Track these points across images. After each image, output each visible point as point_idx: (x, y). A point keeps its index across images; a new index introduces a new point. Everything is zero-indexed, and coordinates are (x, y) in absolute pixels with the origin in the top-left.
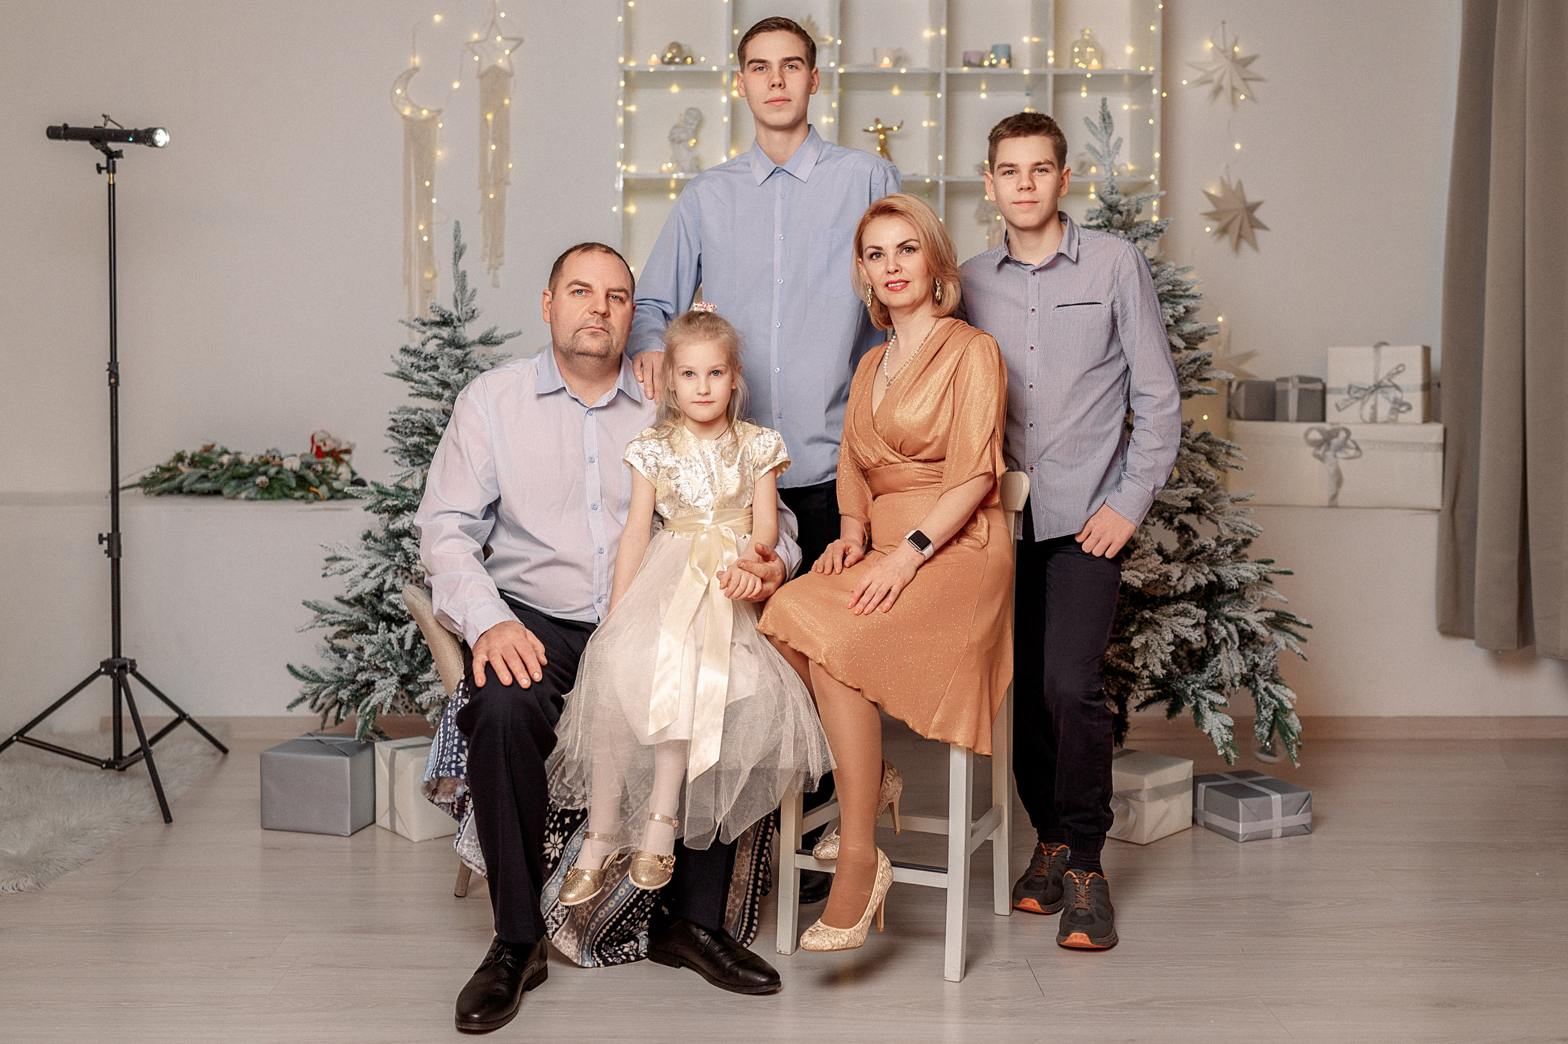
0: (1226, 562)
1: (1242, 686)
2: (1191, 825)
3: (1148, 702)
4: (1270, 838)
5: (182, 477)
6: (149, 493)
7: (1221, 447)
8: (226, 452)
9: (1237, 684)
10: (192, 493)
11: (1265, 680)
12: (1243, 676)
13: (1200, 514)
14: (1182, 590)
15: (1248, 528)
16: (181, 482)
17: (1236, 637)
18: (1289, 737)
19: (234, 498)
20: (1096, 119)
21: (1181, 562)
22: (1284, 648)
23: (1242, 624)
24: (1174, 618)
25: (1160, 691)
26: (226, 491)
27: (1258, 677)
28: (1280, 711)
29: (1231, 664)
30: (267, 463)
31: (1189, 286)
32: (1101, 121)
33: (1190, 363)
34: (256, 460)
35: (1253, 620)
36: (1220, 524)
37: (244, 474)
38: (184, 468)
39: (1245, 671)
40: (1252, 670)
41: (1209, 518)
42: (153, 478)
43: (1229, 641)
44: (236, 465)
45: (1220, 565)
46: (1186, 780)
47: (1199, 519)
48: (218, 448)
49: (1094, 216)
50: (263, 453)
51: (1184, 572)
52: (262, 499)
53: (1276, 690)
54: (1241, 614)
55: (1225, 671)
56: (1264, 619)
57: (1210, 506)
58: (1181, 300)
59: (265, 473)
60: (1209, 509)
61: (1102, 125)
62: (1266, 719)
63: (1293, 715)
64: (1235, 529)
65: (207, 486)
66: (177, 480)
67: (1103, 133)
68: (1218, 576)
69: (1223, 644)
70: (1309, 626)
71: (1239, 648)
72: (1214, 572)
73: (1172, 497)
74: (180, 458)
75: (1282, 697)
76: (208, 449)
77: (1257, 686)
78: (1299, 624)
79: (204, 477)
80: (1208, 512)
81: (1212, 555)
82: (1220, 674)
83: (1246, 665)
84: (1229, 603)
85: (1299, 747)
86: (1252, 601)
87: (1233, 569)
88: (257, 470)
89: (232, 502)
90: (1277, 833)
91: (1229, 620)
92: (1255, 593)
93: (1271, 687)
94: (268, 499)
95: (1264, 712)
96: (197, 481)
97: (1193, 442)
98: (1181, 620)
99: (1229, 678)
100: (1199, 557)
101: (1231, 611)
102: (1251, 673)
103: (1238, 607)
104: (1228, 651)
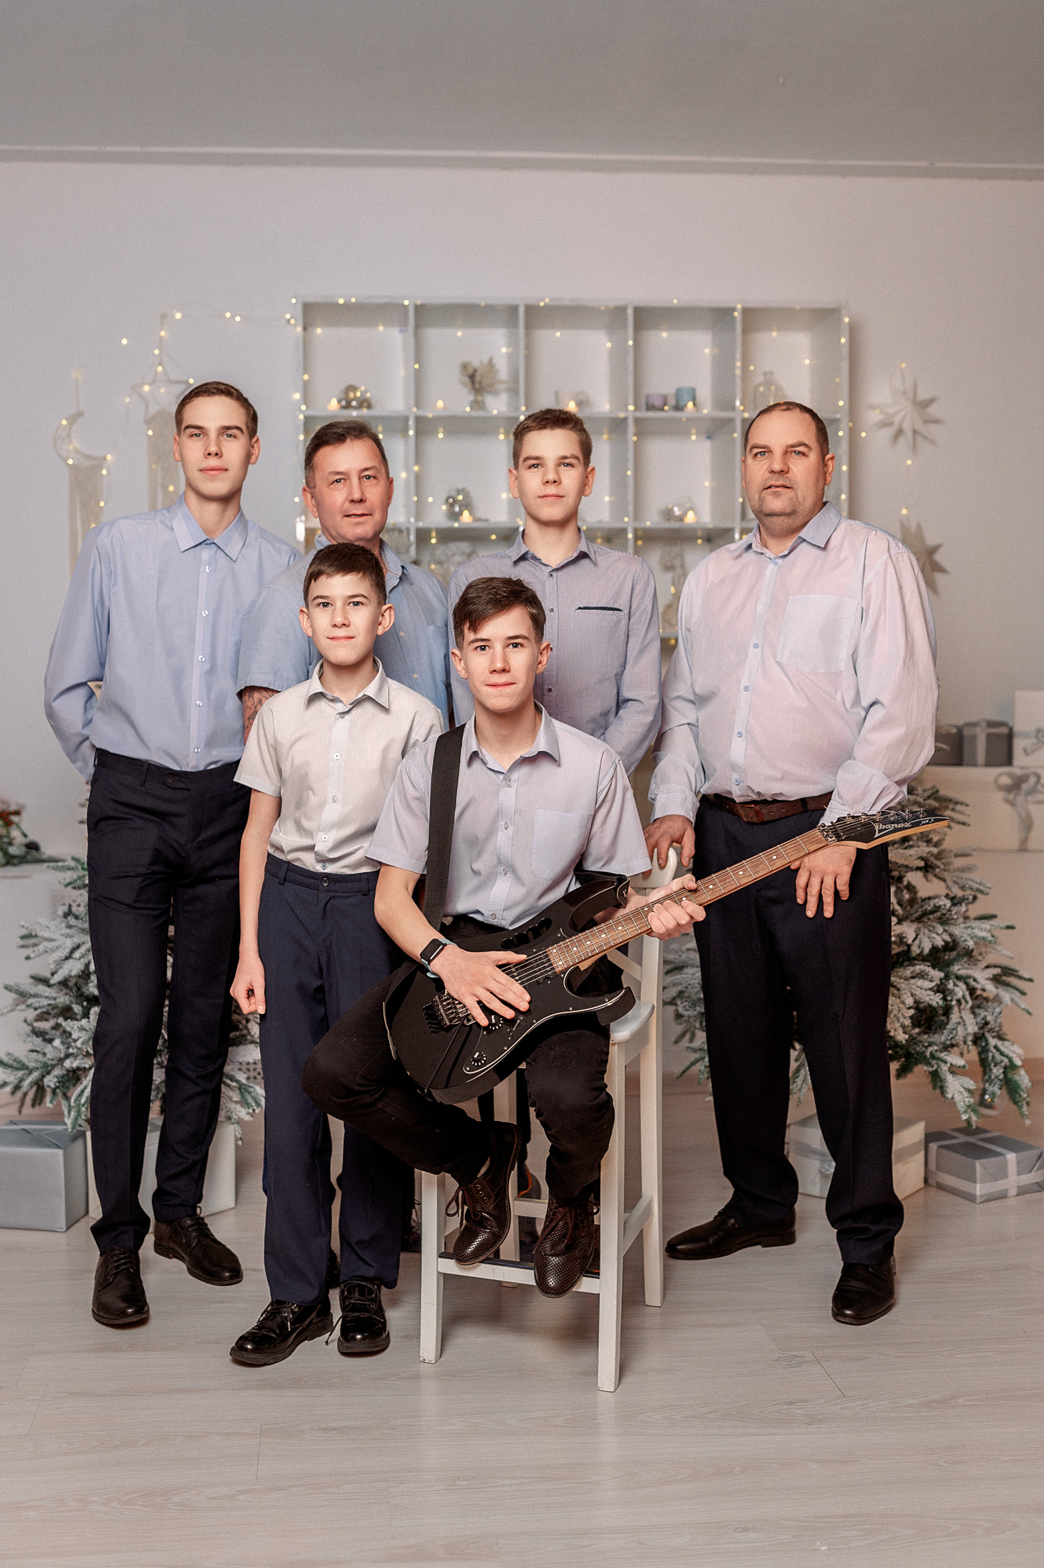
0: (958, 922)
1: (974, 1046)
2: (923, 1186)
4: (1005, 1197)
9: (970, 1043)
11: (994, 1037)
12: (974, 1035)
13: (927, 871)
15: (976, 885)
17: (968, 997)
18: (1020, 1096)
21: (912, 921)
22: (1009, 1003)
23: (971, 982)
24: (913, 981)
27: (988, 1035)
28: (1011, 1067)
29: (964, 1024)
35: (982, 978)
36: (948, 882)
39: (976, 1029)
40: (981, 1028)
41: (936, 876)
43: (962, 1001)
45: (953, 924)
46: (920, 1141)
47: (926, 877)
51: (917, 933)
53: (1004, 1047)
54: (969, 972)
55: (959, 1031)
56: (991, 977)
57: (938, 863)
60: (939, 867)
62: (997, 1077)
63: (1022, 1072)
64: (962, 886)
68: (952, 936)
69: (957, 1004)
70: (1030, 980)
71: (970, 1008)
72: (947, 932)
75: (1011, 1055)
77: (987, 1044)
78: (1021, 978)
80: (936, 870)
81: (945, 915)
82: (955, 1035)
83: (977, 1024)
84: (958, 961)
85: (1028, 1103)
86: (980, 958)
87: (967, 928)
90: (1013, 1192)
91: (959, 978)
92: (983, 950)
93: (999, 1043)
95: (995, 1070)
98: (920, 982)
99: (961, 1038)
100: (932, 917)
101: (959, 969)
102: (981, 1031)
103: (966, 966)
104: (960, 1012)
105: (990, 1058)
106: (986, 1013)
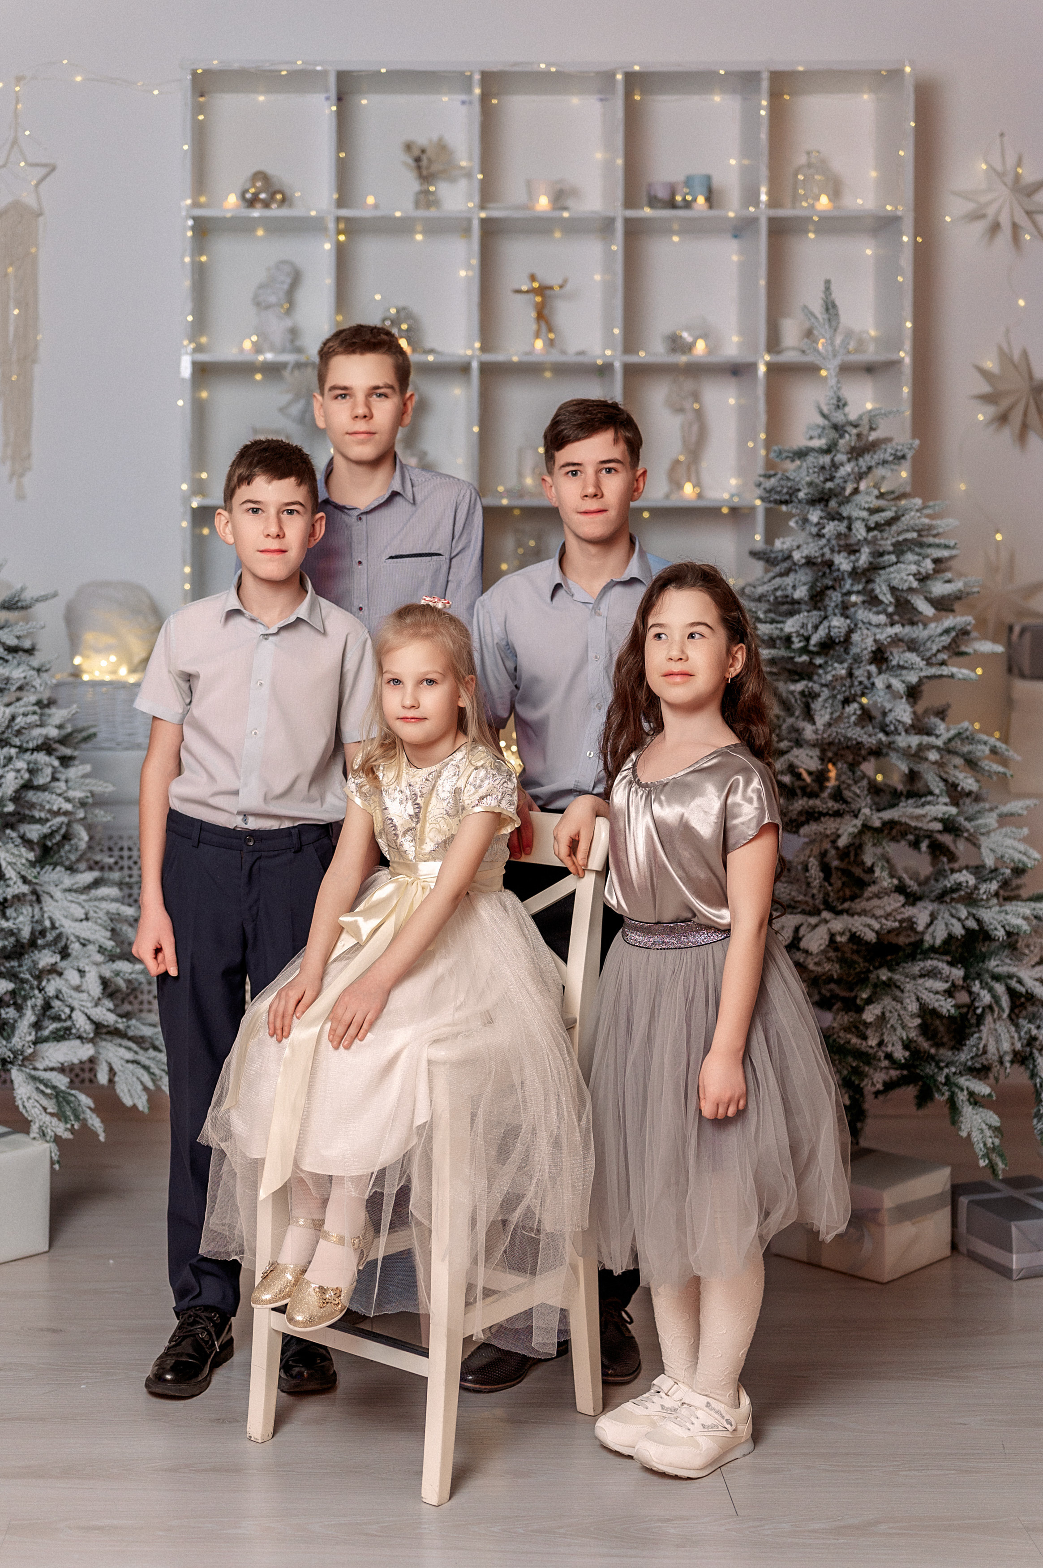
0: (990, 903)
1: (1016, 1066)
2: (947, 1251)
3: (890, 1086)
7: (983, 747)
9: (1008, 1065)
12: (1015, 1053)
13: (956, 835)
14: (931, 942)
15: (1021, 856)
17: (1005, 1001)
20: (817, 307)
21: (933, 901)
23: (1013, 983)
24: (920, 981)
25: (905, 1072)
27: (1035, 1054)
29: (998, 1040)
31: (941, 530)
32: (823, 310)
33: (941, 635)
35: (1029, 977)
36: (983, 850)
39: (1018, 1046)
40: (1028, 1045)
41: (967, 840)
43: (996, 1009)
45: (983, 906)
46: (942, 1194)
49: (815, 433)
51: (933, 917)
54: (1013, 970)
55: (992, 1048)
57: (967, 825)
58: (929, 551)
60: (967, 831)
61: (826, 316)
64: (1002, 857)
67: (827, 326)
68: (979, 921)
69: (987, 1010)
71: (1009, 1016)
72: (974, 916)
73: (918, 818)
77: (1035, 1066)
80: (966, 835)
81: (972, 893)
82: (985, 1052)
83: (1020, 1038)
84: (996, 955)
86: (1027, 951)
87: (1000, 912)
91: (997, 978)
97: (945, 743)
98: (930, 983)
99: (996, 1058)
100: (955, 896)
101: (998, 966)
102: (1028, 1049)
103: (1008, 961)
104: (994, 1021)
105: (1038, 1085)
106: (1032, 1027)
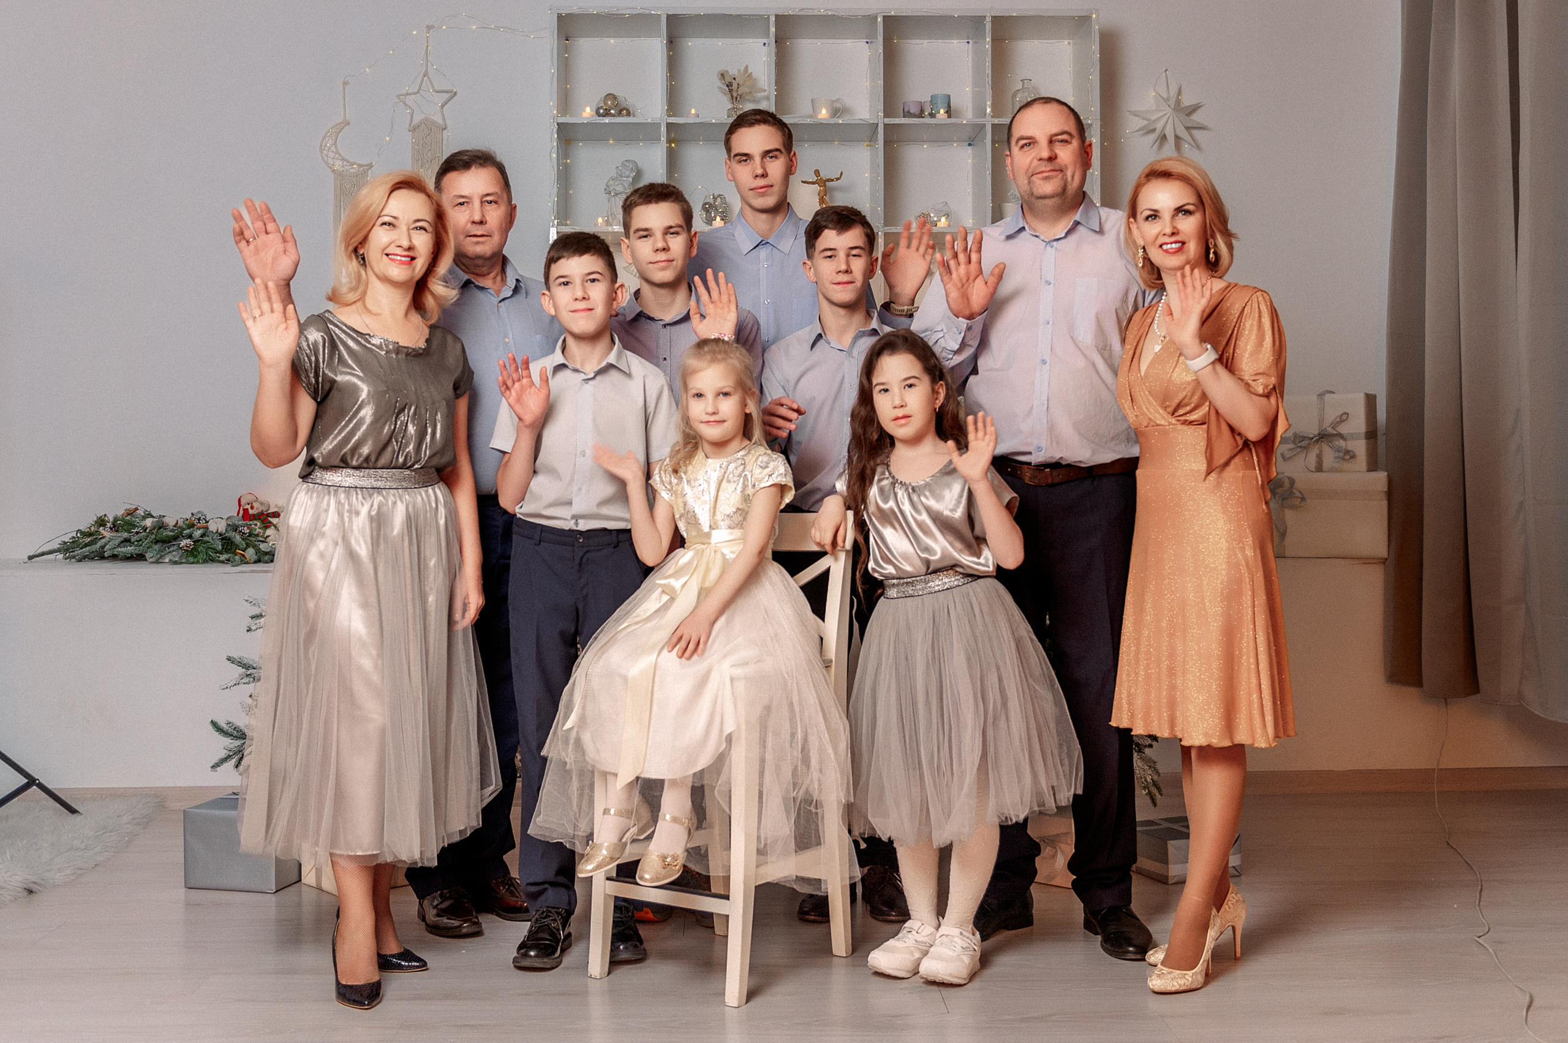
5: (103, 541)
6: (69, 558)
8: (150, 515)
10: (114, 557)
16: (103, 547)
19: (157, 562)
26: (148, 555)
30: (192, 526)
34: (180, 523)
37: (167, 536)
38: (106, 533)
42: (73, 542)
44: (160, 528)
48: (141, 512)
50: (188, 516)
52: (188, 563)
59: (190, 537)
65: (130, 549)
66: (99, 544)
74: (101, 522)
76: (131, 513)
79: (127, 541)
88: (181, 533)
89: (156, 565)
94: (193, 563)
96: (119, 546)
